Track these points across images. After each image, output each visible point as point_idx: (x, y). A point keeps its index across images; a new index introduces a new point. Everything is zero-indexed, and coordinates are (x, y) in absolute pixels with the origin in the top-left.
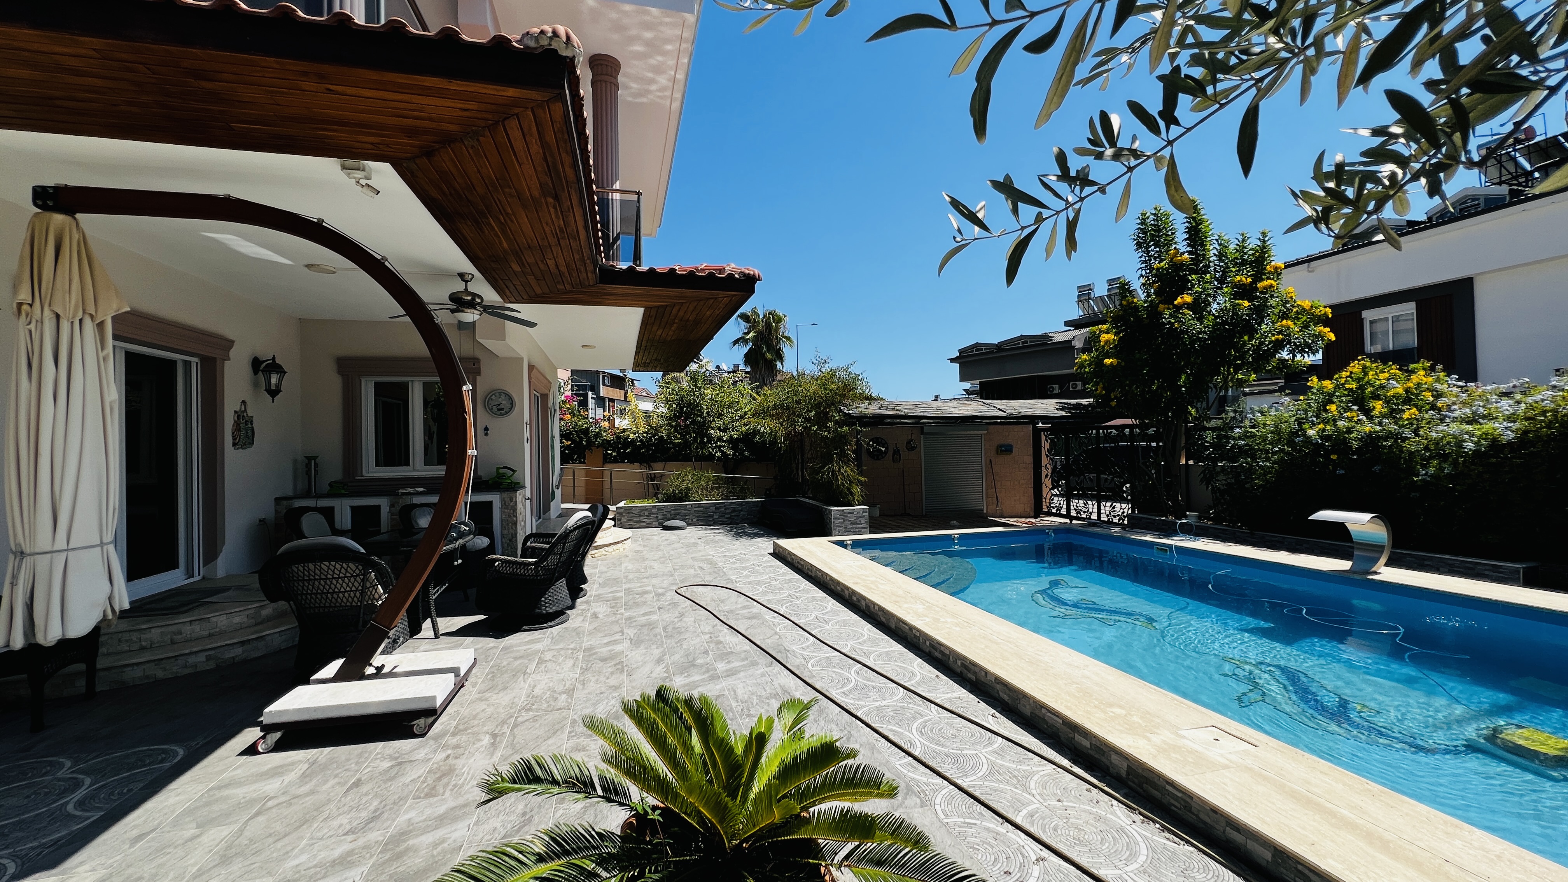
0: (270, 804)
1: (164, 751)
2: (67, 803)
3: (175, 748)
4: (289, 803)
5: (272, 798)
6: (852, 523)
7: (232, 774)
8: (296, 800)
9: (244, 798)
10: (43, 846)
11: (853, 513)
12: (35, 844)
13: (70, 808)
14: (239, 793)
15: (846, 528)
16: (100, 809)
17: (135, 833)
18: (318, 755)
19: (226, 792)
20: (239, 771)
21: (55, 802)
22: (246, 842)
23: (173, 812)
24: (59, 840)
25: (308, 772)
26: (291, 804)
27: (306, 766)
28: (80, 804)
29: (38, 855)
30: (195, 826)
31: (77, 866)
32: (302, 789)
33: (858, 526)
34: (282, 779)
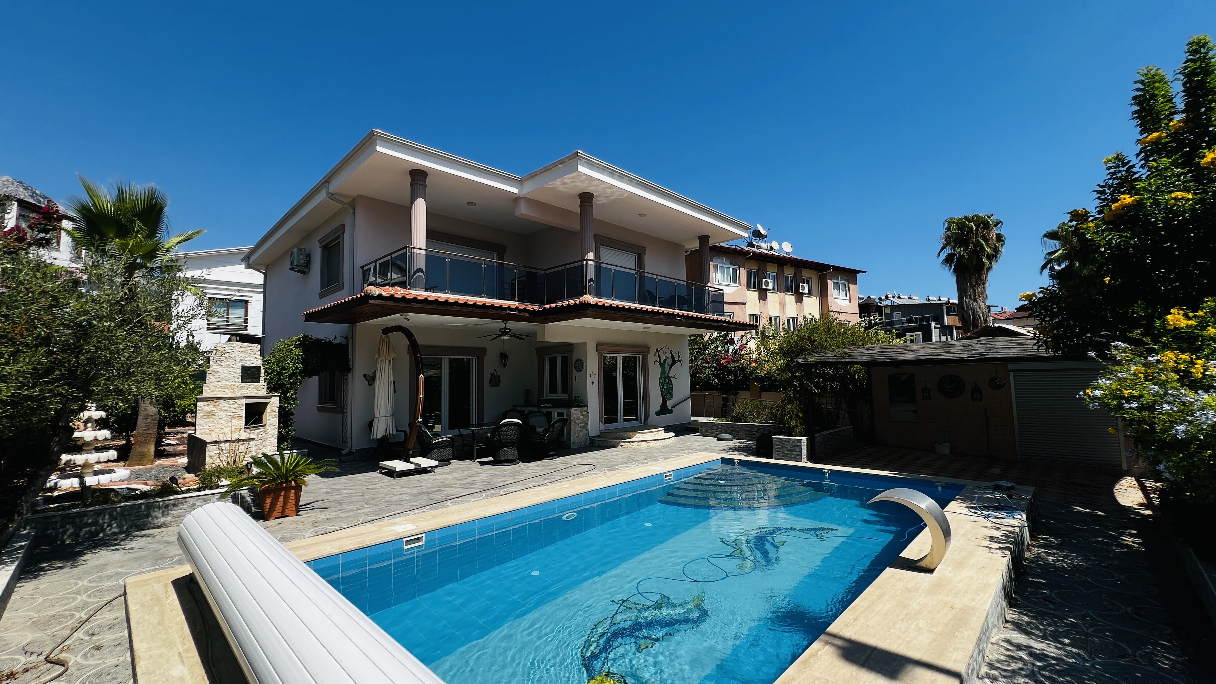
6: (789, 450)
11: (789, 442)
15: (784, 453)
33: (793, 453)
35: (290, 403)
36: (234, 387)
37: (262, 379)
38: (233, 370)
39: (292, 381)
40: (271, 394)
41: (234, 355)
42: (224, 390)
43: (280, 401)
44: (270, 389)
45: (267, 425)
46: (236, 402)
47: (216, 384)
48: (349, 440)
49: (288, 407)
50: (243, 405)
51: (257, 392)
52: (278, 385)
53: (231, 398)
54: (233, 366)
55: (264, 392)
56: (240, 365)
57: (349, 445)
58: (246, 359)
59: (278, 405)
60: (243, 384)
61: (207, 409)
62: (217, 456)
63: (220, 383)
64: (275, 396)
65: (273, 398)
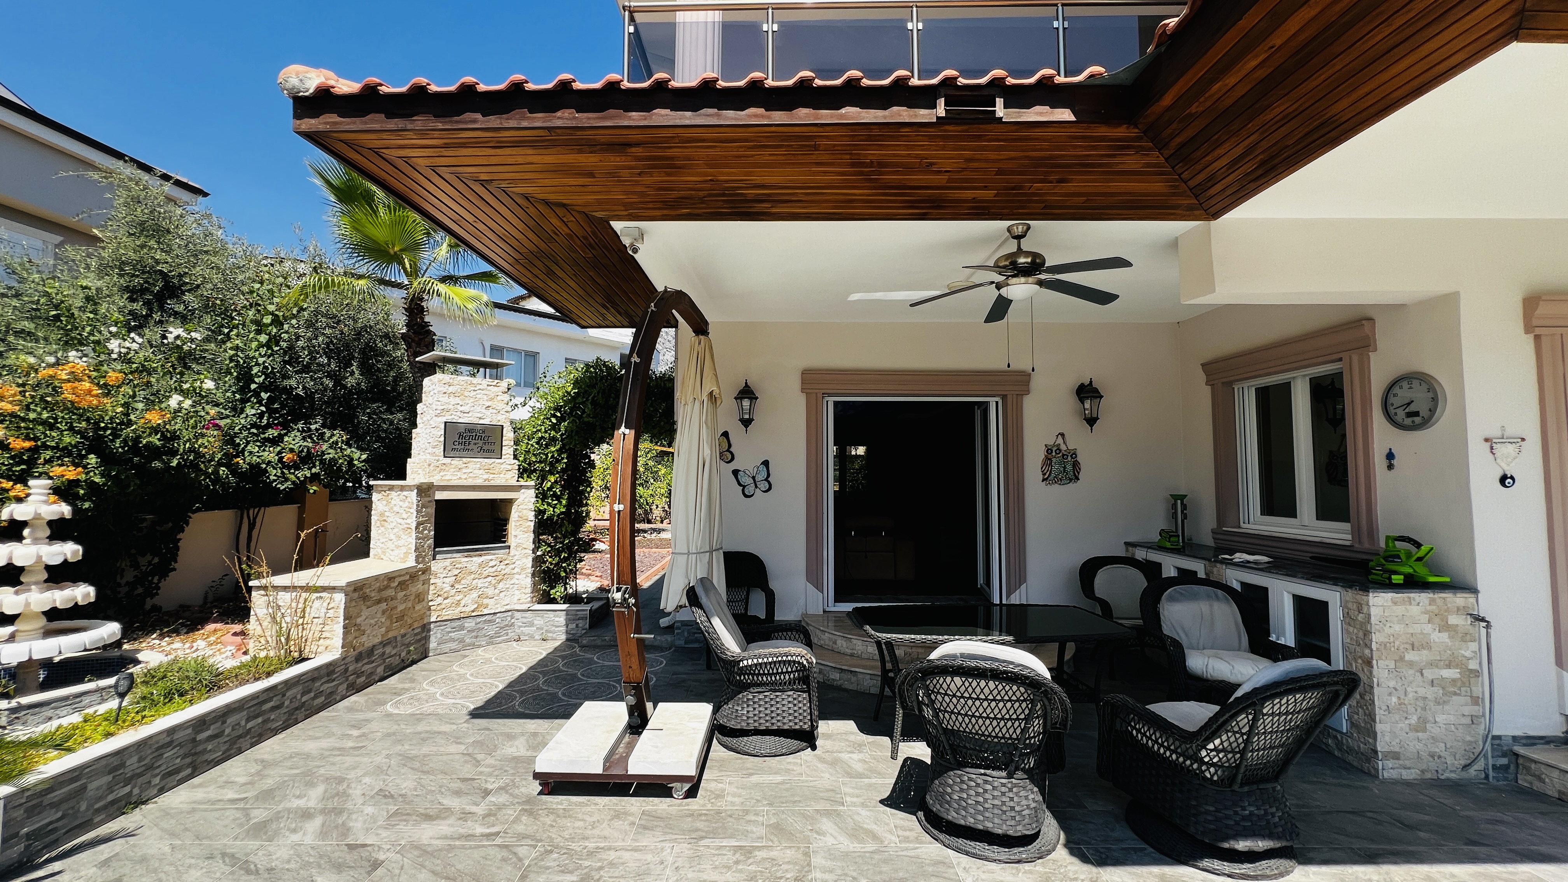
37: (508, 450)
38: (429, 431)
40: (522, 482)
45: (514, 546)
46: (406, 497)
51: (488, 476)
53: (402, 488)
54: (431, 422)
55: (511, 478)
56: (442, 420)
58: (462, 409)
59: (533, 506)
60: (448, 460)
61: (380, 507)
62: (270, 619)
64: (527, 487)
65: (523, 491)
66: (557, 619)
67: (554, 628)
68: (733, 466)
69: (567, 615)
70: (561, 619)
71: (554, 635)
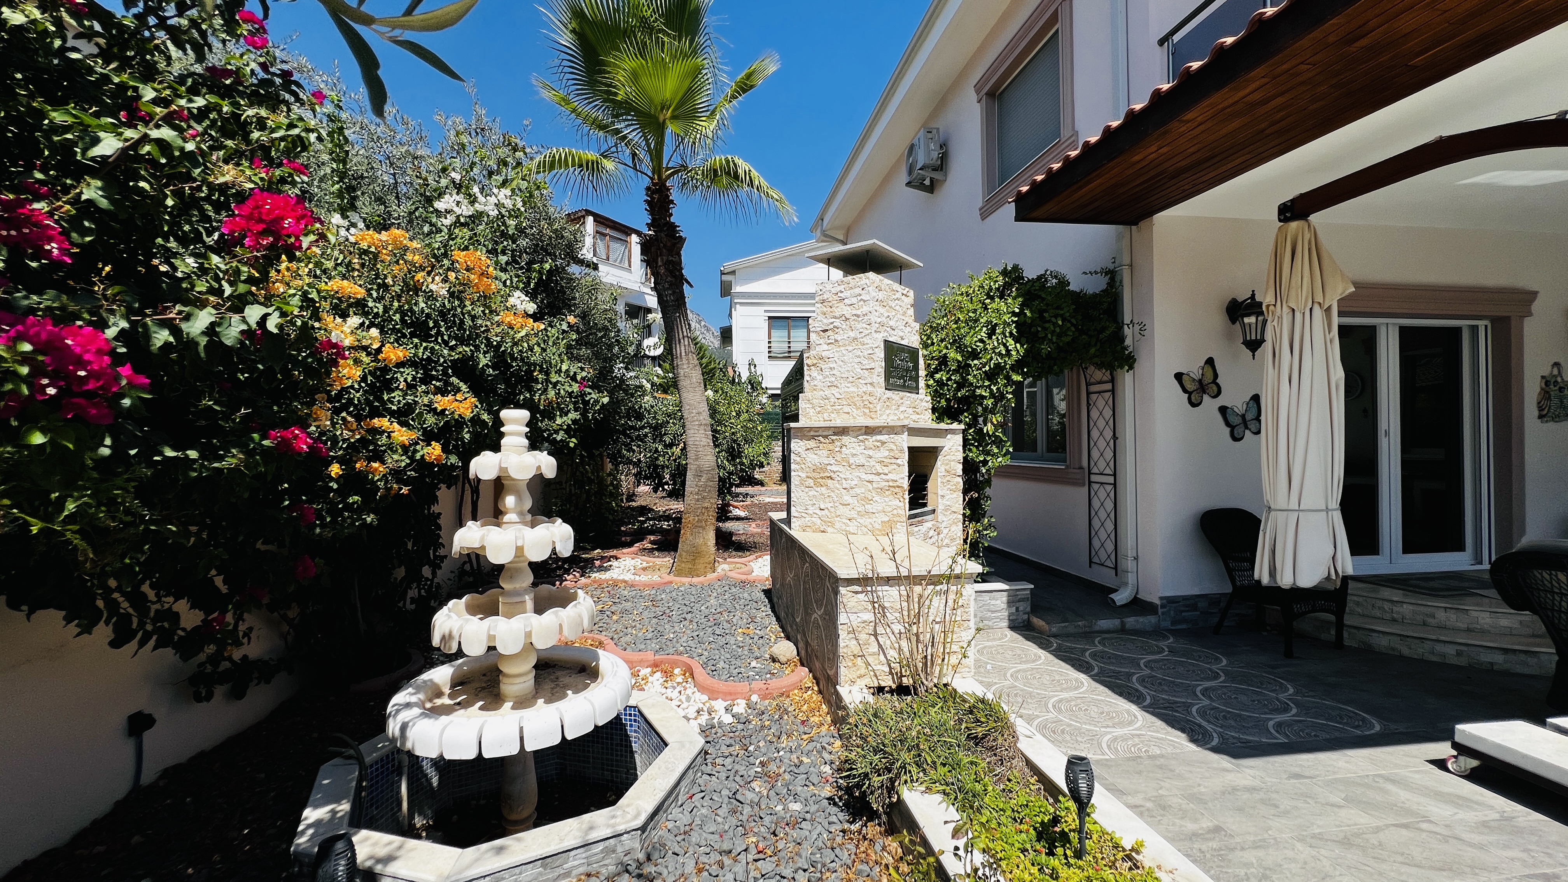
0: (1424, 826)
1: (1364, 720)
2: (1271, 719)
3: (1374, 722)
4: (1446, 839)
5: (1430, 822)
7: (1407, 774)
8: (1455, 841)
9: (1403, 803)
10: (1239, 739)
12: (1236, 735)
13: (1271, 724)
14: (1402, 795)
16: (1287, 736)
17: (1297, 770)
18: (1520, 814)
19: (1390, 787)
20: (1417, 776)
21: (1266, 713)
22: (1375, 843)
23: (1334, 773)
24: (1249, 742)
25: (1492, 824)
26: (1447, 842)
27: (1497, 816)
28: (1279, 726)
29: (1233, 744)
30: (1343, 796)
31: (1247, 767)
32: (1473, 836)
34: (1456, 811)
35: (988, 453)
36: (871, 399)
37: (922, 383)
38: (866, 353)
39: (994, 388)
40: (943, 426)
41: (865, 309)
42: (846, 409)
43: (966, 443)
44: (943, 412)
45: (939, 511)
46: (883, 443)
47: (827, 392)
48: (1130, 565)
49: (985, 462)
50: (902, 451)
51: (915, 417)
52: (960, 401)
53: (869, 431)
54: (865, 340)
55: (927, 420)
56: (880, 338)
57: (1131, 578)
58: (892, 323)
59: (960, 456)
60: (889, 394)
61: (813, 458)
62: (870, 629)
63: (834, 390)
64: (953, 432)
65: (949, 436)
66: (993, 602)
67: (989, 614)
68: (1221, 401)
69: (1009, 596)
70: (1001, 601)
71: (990, 623)
